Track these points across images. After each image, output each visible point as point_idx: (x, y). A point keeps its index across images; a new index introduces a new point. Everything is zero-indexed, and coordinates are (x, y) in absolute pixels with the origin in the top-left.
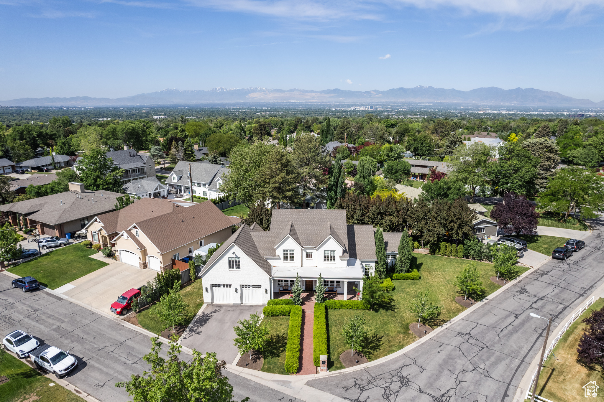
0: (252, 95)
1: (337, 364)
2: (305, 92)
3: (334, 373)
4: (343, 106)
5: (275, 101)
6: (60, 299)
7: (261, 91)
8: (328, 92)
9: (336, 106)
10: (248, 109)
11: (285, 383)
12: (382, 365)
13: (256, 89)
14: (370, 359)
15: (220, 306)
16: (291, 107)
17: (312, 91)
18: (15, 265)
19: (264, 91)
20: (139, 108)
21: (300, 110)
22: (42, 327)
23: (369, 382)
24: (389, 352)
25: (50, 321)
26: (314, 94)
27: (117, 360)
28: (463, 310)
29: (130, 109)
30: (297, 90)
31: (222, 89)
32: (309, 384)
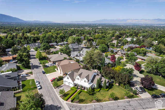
0: (128, 21)
1: (73, 102)
2: (146, 20)
3: (72, 103)
4: (160, 25)
5: (135, 23)
6: (46, 76)
7: (131, 20)
8: (155, 20)
9: (157, 25)
10: (126, 25)
11: (63, 102)
12: (80, 105)
13: (130, 19)
14: (79, 103)
15: (66, 85)
16: (140, 25)
17: (149, 20)
18: (45, 68)
19: (132, 20)
20: (96, 24)
21: (143, 26)
22: (41, 80)
23: (75, 107)
24: (84, 103)
25: (43, 80)
26: (149, 21)
27: (46, 89)
28: (108, 101)
29: (93, 24)
30: (143, 19)
31: (119, 19)
32: (66, 103)
